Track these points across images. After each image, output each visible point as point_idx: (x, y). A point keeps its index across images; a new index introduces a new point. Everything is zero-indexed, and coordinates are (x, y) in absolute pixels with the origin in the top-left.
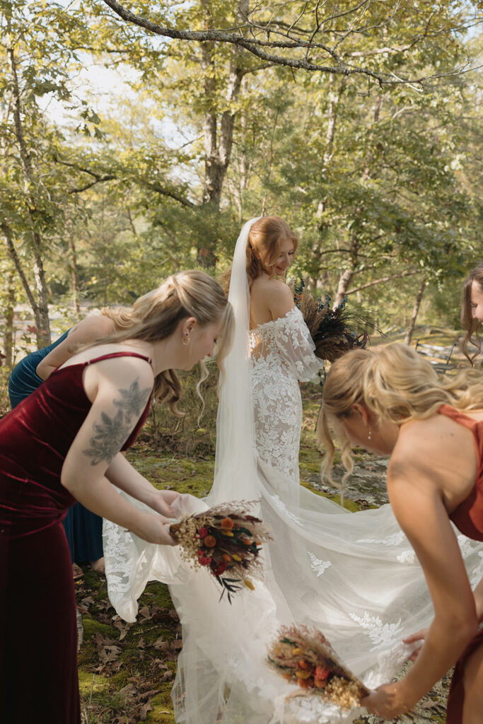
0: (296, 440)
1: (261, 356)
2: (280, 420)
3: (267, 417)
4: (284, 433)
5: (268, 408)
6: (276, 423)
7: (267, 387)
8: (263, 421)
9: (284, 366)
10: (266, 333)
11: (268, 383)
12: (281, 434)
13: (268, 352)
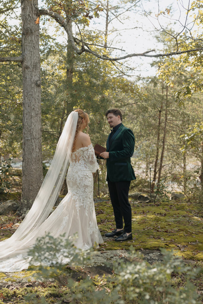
0: (92, 192)
1: (77, 161)
2: (84, 184)
3: (80, 183)
4: (86, 189)
5: (80, 180)
6: (83, 185)
7: (79, 172)
8: (79, 185)
9: (85, 165)
10: (79, 153)
11: (80, 171)
12: (85, 189)
13: (80, 160)
